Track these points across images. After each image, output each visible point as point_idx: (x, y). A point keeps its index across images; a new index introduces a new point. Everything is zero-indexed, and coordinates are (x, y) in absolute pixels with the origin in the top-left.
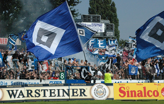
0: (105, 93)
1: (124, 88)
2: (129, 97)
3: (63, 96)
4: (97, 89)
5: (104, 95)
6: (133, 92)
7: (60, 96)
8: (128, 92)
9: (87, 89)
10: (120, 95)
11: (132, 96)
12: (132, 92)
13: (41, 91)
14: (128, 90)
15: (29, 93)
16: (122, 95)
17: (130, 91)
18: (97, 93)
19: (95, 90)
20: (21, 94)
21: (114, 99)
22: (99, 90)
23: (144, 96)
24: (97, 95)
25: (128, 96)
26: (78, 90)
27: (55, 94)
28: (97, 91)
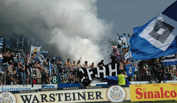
0: (121, 95)
1: (141, 89)
2: (147, 98)
3: (79, 99)
4: (113, 91)
5: (120, 97)
6: (150, 94)
7: (76, 100)
8: (145, 93)
9: (102, 91)
10: (137, 97)
11: (149, 97)
12: (148, 93)
13: (56, 95)
14: (145, 91)
15: (44, 98)
16: (139, 96)
17: (147, 93)
18: (113, 96)
19: (111, 93)
20: (35, 99)
21: (131, 101)
22: (115, 92)
23: (162, 97)
24: (114, 98)
25: (145, 98)
26: (94, 92)
27: (71, 98)
28: (113, 93)
